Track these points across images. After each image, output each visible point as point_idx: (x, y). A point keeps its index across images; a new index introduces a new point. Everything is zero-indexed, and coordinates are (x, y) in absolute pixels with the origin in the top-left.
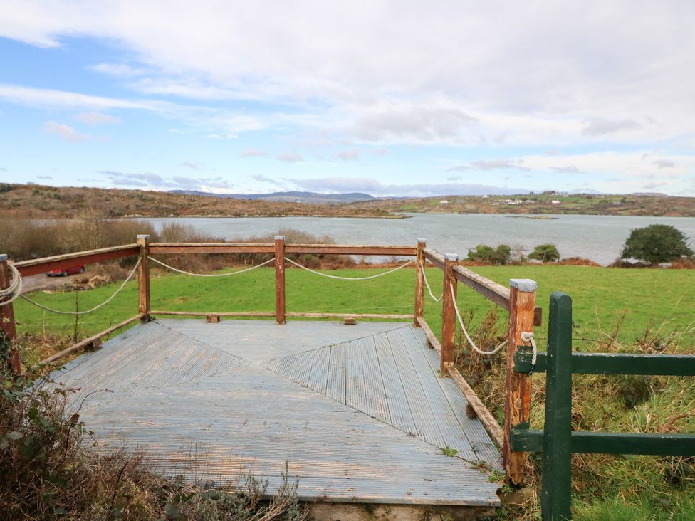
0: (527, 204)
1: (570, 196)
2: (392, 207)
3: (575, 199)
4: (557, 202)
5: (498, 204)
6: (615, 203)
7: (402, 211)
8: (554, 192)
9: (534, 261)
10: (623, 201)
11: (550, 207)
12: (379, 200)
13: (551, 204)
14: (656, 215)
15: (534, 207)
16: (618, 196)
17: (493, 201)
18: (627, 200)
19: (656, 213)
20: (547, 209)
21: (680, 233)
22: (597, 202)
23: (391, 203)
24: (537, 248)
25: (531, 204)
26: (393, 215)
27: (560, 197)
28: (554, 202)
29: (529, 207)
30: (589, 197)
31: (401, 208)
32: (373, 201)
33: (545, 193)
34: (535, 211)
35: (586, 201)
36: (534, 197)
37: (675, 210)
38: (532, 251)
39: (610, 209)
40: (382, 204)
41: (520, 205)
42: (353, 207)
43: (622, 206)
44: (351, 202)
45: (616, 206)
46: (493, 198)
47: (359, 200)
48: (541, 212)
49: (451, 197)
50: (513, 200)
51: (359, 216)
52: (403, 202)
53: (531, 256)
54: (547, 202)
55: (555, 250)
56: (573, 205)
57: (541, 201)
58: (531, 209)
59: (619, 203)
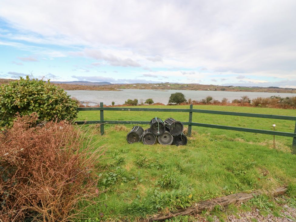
0: (161, 86)
1: (173, 84)
2: (117, 87)
5: (151, 86)
6: (185, 86)
7: (120, 88)
8: (168, 83)
9: (146, 104)
10: (187, 86)
11: (167, 87)
14: (195, 90)
15: (162, 87)
16: (186, 84)
17: (150, 85)
18: (188, 85)
19: (196, 89)
20: (166, 88)
22: (180, 86)
23: (116, 85)
24: (147, 100)
26: (116, 90)
27: (170, 84)
28: (168, 86)
29: (161, 87)
30: (178, 84)
31: (120, 87)
32: (110, 85)
33: (166, 83)
34: (163, 89)
35: (177, 86)
36: (162, 84)
38: (145, 101)
39: (184, 88)
40: (113, 86)
41: (158, 87)
42: (103, 87)
43: (187, 87)
44: (102, 85)
45: (185, 87)
46: (150, 84)
47: (104, 84)
48: (164, 89)
49: (137, 84)
50: (156, 85)
51: (104, 90)
52: (121, 85)
54: (166, 86)
56: (174, 87)
57: (164, 86)
58: (162, 88)
59: (186, 86)
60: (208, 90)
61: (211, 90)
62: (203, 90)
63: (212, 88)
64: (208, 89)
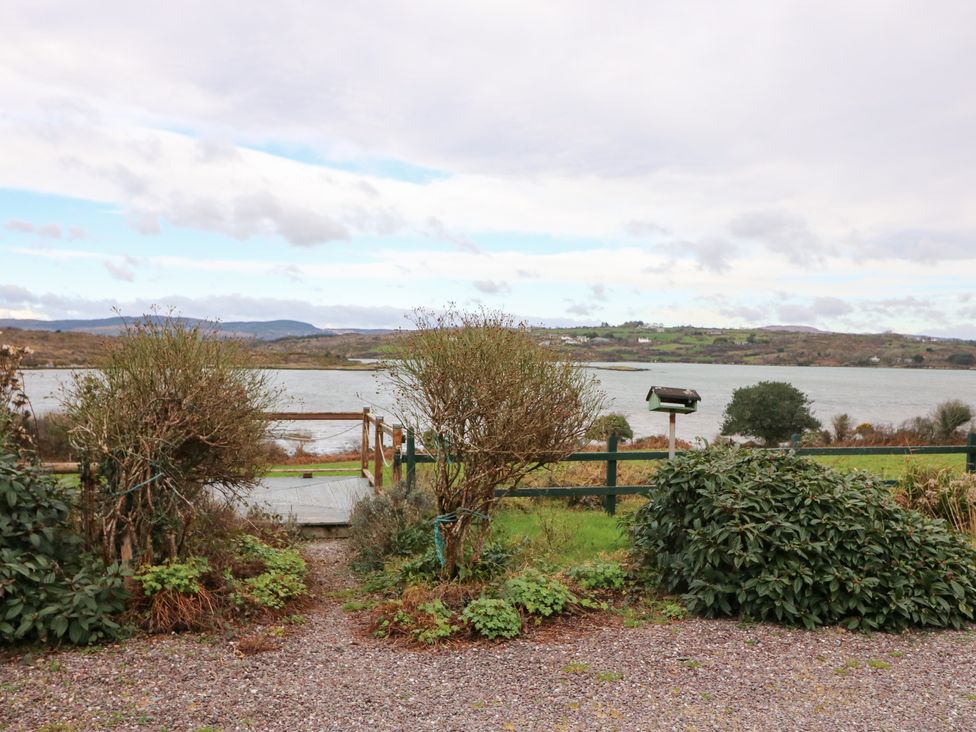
0: (598, 345)
1: (668, 331)
2: (355, 349)
3: (674, 337)
4: (647, 341)
5: (547, 343)
6: (737, 343)
8: (641, 323)
10: (750, 340)
11: (635, 349)
12: (330, 335)
13: (636, 343)
14: (800, 364)
15: (608, 349)
16: (742, 332)
17: (539, 339)
18: (757, 338)
19: (801, 360)
20: (630, 353)
21: (801, 395)
22: (710, 341)
23: (352, 340)
25: (604, 344)
26: (357, 364)
27: (652, 331)
28: (641, 341)
29: (601, 349)
30: (698, 333)
31: (372, 351)
32: (316, 337)
33: (627, 325)
34: (611, 357)
35: (693, 340)
36: (608, 332)
37: (829, 355)
39: (730, 353)
40: (335, 343)
41: (585, 345)
42: (278, 348)
43: (749, 348)
44: (274, 338)
45: (740, 348)
47: (289, 333)
48: (621, 359)
50: (574, 336)
51: (292, 365)
52: (376, 338)
54: (631, 340)
55: (625, 423)
56: (672, 347)
57: (620, 339)
58: (605, 354)
59: (744, 343)
60: (875, 365)
61: (889, 362)
62: (843, 362)
63: (895, 350)
64: (875, 359)
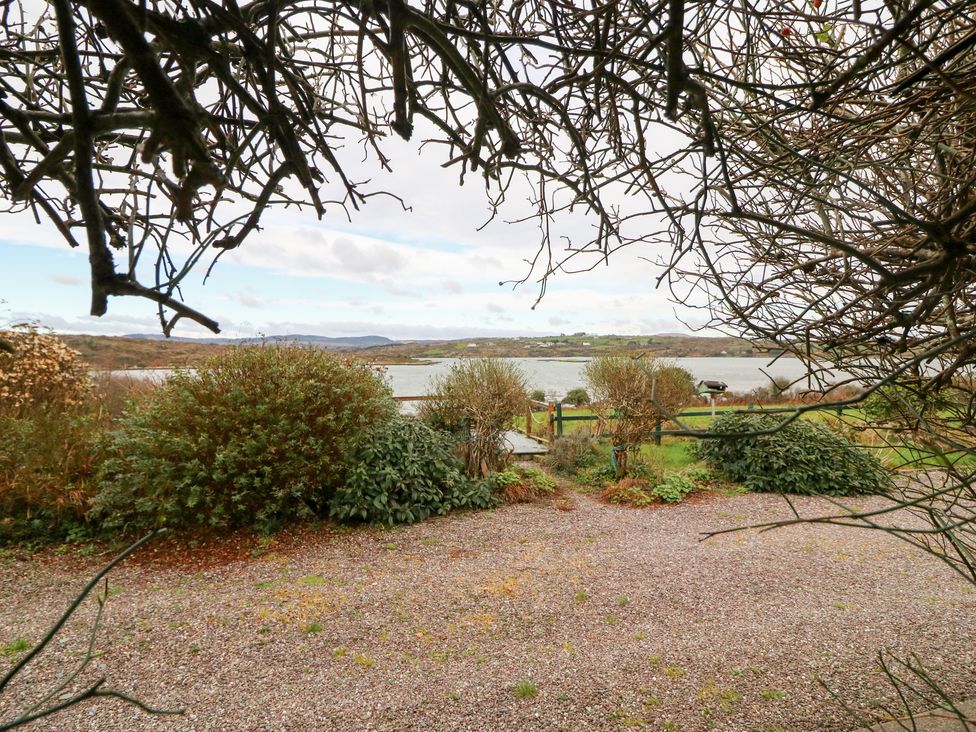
0: (559, 347)
1: (600, 338)
2: (415, 352)
3: (605, 341)
4: (588, 344)
5: (529, 346)
6: (642, 344)
7: (426, 356)
8: (584, 333)
9: (567, 405)
10: (650, 342)
11: (581, 349)
12: (399, 344)
13: (582, 346)
14: (680, 357)
15: (565, 349)
16: (645, 337)
17: (524, 344)
18: (653, 341)
19: (680, 354)
20: (579, 351)
22: (626, 344)
23: (413, 347)
24: (569, 393)
25: (562, 346)
26: (417, 361)
27: (591, 338)
28: (585, 344)
29: (561, 350)
30: (618, 339)
31: (425, 353)
32: (392, 345)
33: (576, 335)
34: (567, 354)
35: (616, 343)
36: (566, 340)
37: (696, 351)
38: (566, 396)
39: (638, 350)
40: (403, 348)
41: (551, 347)
42: (369, 353)
43: (649, 347)
44: (366, 347)
45: (644, 347)
46: (524, 341)
47: (375, 344)
48: (573, 355)
49: (480, 339)
50: (545, 342)
52: (427, 346)
53: (564, 401)
54: (578, 344)
55: (586, 394)
56: (604, 348)
57: (572, 343)
58: (563, 352)
59: (646, 344)
60: (724, 356)
61: (732, 354)
62: (705, 354)
63: (735, 347)
64: (724, 352)
